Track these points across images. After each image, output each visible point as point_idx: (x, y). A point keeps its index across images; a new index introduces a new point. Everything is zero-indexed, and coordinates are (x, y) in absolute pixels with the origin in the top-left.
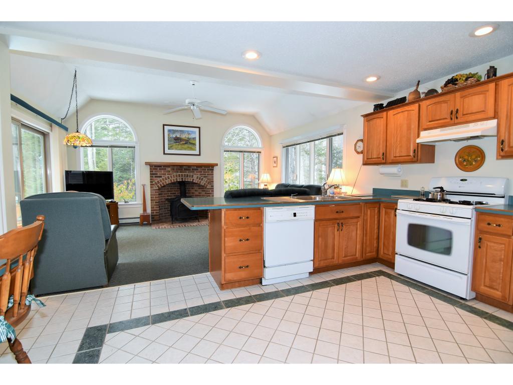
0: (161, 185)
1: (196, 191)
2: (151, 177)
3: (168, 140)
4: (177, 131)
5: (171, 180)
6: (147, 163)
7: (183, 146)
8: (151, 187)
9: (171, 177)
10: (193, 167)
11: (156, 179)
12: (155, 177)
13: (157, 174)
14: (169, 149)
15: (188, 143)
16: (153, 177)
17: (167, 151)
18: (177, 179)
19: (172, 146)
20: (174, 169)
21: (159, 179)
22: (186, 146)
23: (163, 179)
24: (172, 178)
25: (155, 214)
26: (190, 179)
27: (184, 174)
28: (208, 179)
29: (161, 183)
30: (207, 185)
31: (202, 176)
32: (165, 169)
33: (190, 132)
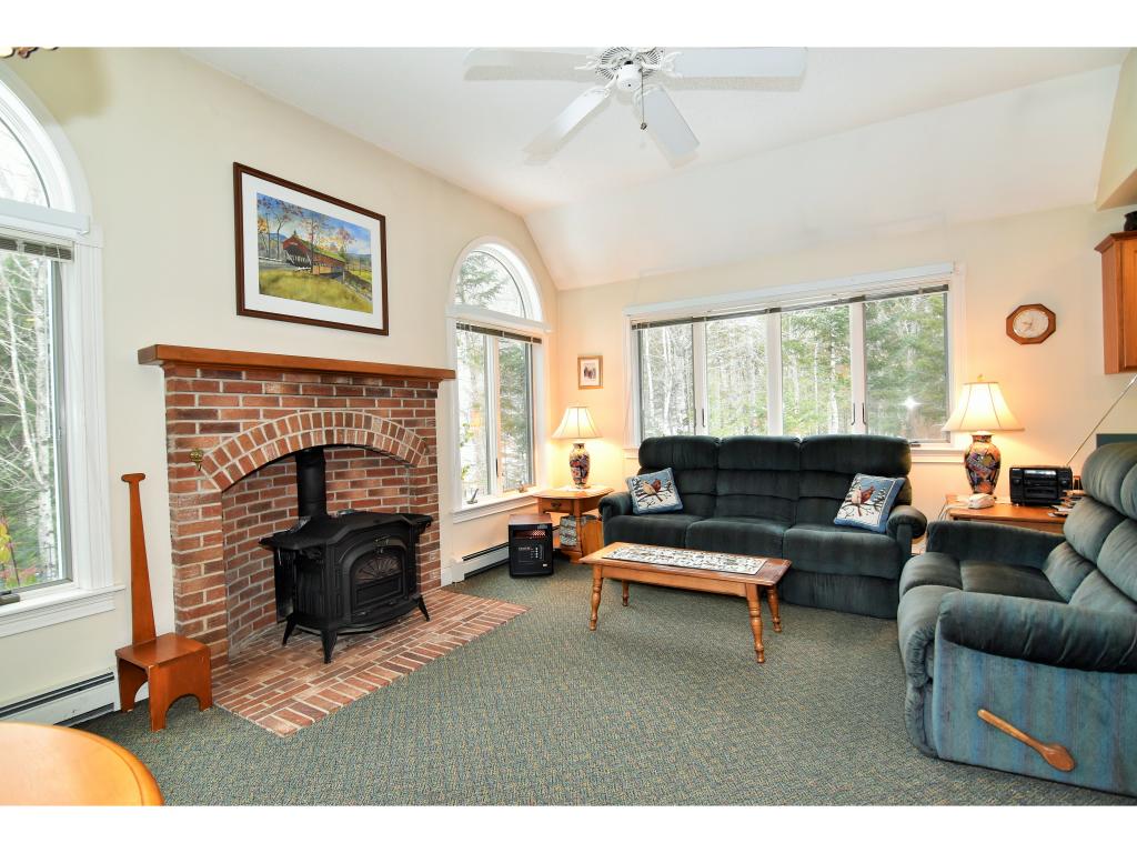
0: (231, 469)
1: (354, 484)
3: (261, 248)
4: (299, 212)
5: (282, 444)
6: (146, 356)
7: (324, 286)
8: (176, 487)
9: (282, 425)
10: (370, 382)
11: (211, 443)
12: (205, 429)
13: (212, 414)
14: (263, 290)
15: (342, 272)
17: (254, 300)
18: (306, 437)
19: (276, 280)
20: (295, 390)
21: (222, 440)
22: (334, 287)
24: (284, 431)
25: (206, 630)
26: (357, 437)
27: (334, 411)
28: (419, 432)
29: (236, 461)
30: (417, 457)
31: (400, 422)
32: (258, 389)
33: (349, 231)
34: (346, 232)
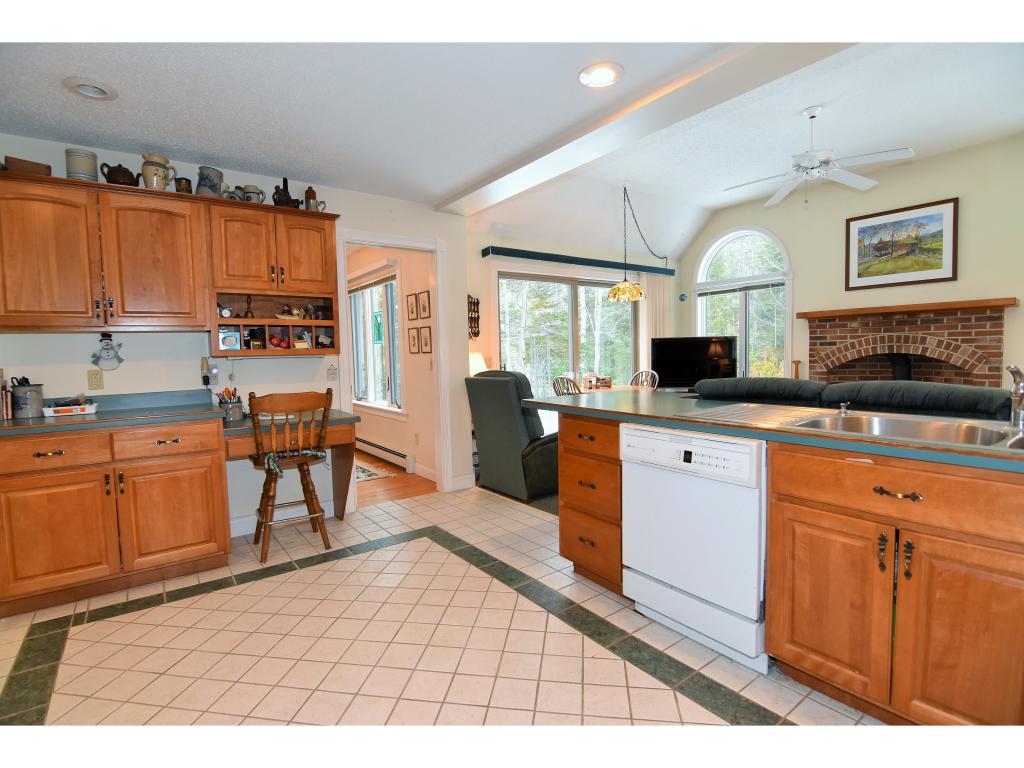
0: (833, 362)
2: (811, 344)
3: (860, 254)
4: (884, 226)
5: (859, 352)
6: (800, 316)
7: (900, 262)
8: (811, 368)
9: (860, 343)
10: (923, 316)
11: (822, 350)
12: (821, 344)
13: (825, 338)
14: (860, 276)
15: (919, 249)
16: (815, 344)
17: (854, 282)
18: (874, 349)
19: (868, 268)
20: (867, 324)
21: (829, 349)
22: (909, 260)
23: (839, 350)
24: (861, 346)
26: (914, 349)
27: (895, 334)
28: (976, 347)
29: (834, 359)
30: (974, 366)
31: (957, 340)
32: (845, 325)
33: (924, 221)
34: (918, 223)
